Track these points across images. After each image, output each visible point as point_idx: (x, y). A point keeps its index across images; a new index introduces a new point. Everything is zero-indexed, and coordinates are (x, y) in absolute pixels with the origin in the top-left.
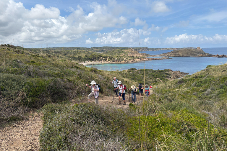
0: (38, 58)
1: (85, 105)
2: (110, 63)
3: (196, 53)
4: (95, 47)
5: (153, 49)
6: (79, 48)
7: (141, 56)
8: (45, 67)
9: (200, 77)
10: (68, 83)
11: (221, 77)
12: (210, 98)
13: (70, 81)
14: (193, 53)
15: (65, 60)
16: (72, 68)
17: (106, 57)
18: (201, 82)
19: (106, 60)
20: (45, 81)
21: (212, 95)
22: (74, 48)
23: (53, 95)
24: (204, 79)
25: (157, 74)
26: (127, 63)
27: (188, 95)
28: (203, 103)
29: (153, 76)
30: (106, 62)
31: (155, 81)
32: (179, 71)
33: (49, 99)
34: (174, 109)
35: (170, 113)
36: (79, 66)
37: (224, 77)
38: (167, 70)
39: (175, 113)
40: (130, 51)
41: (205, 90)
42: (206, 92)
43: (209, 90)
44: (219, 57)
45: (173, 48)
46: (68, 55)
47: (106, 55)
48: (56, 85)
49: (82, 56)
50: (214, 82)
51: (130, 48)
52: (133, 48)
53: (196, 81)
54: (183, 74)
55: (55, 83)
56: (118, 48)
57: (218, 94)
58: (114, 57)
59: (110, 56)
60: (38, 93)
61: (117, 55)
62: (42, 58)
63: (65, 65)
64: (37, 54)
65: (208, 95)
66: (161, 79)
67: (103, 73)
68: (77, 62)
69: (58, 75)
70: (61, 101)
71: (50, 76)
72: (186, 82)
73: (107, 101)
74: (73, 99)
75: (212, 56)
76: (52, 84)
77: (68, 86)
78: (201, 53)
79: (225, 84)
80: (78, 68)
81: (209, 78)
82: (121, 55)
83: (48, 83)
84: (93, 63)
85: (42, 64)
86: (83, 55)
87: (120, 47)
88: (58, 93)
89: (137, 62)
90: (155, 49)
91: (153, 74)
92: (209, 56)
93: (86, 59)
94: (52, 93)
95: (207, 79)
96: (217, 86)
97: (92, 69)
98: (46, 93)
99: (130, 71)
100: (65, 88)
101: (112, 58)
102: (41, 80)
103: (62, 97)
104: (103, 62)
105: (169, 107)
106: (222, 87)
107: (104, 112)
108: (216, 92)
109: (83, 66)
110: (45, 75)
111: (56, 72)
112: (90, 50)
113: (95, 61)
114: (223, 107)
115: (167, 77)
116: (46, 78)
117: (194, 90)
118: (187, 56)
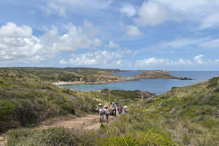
0: (7, 78)
1: (53, 130)
2: (83, 84)
3: (163, 75)
4: (68, 68)
5: (124, 71)
6: (52, 69)
7: (113, 77)
8: (14, 88)
9: (166, 98)
10: (38, 105)
11: (184, 98)
12: (174, 117)
13: (40, 103)
14: (160, 75)
15: (37, 81)
16: (44, 88)
17: (80, 77)
18: (167, 102)
19: (79, 80)
20: (13, 102)
21: (176, 114)
22: (47, 68)
23: (22, 117)
24: (170, 99)
25: (128, 95)
26: (100, 84)
27: (156, 115)
28: (168, 122)
29: (125, 96)
30: (79, 83)
31: (126, 101)
32: (148, 92)
33: (16, 122)
34: (142, 129)
35: (138, 134)
36: (51, 87)
37: (186, 97)
38: (137, 91)
39: (143, 133)
40: (103, 72)
41: (170, 110)
42: (171, 112)
43: (173, 110)
44: (182, 79)
45: (142, 71)
46: (41, 75)
47: (79, 76)
48: (25, 107)
49: (55, 77)
50: (178, 102)
51: (103, 70)
52: (106, 70)
53: (163, 101)
54: (152, 94)
55: (25, 105)
56: (91, 69)
57: (181, 114)
58: (88, 77)
59: (84, 76)
60: (4, 116)
61: (90, 76)
62: (12, 78)
63: (36, 86)
64: (6, 73)
65: (172, 114)
66: (132, 100)
67: (75, 94)
68: (49, 83)
69: (28, 97)
70: (30, 123)
71: (20, 97)
72: (154, 102)
73: (79, 122)
74: (43, 121)
75: (177, 78)
76: (21, 106)
77: (39, 108)
78: (167, 76)
79: (187, 104)
80: (49, 88)
81: (173, 99)
82: (95, 76)
83: (17, 105)
84: (66, 83)
85: (11, 84)
86: (56, 75)
87: (94, 68)
88: (27, 115)
89: (109, 83)
90: (126, 71)
91: (124, 94)
92: (174, 78)
93: (59, 79)
94: (20, 116)
95: (172, 99)
96: (180, 106)
97: (64, 90)
98: (13, 116)
99: (103, 92)
100: (35, 110)
101: (85, 79)
102: (8, 102)
103: (31, 119)
104: (76, 82)
105: (137, 128)
106: (184, 107)
107: (73, 135)
108: (180, 111)
109: (56, 86)
110: (13, 96)
111: (26, 93)
112: (63, 71)
113: (69, 81)
114: (185, 126)
115: (137, 97)
116: (14, 100)
117: (160, 110)
118: (154, 78)
